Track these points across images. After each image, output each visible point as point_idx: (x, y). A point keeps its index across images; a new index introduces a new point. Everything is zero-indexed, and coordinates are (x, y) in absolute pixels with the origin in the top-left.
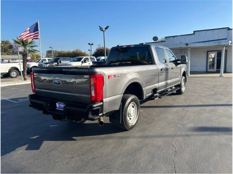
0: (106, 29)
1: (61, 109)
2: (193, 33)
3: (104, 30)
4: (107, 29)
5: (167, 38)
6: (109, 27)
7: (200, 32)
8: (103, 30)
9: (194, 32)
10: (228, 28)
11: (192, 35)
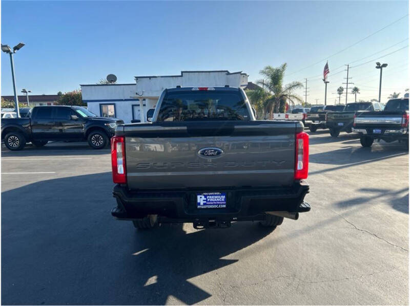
0: (16, 48)
1: (214, 204)
2: (180, 74)
3: (12, 50)
4: (18, 49)
5: (139, 79)
6: (24, 45)
7: (190, 73)
8: (8, 51)
9: (182, 72)
10: (227, 71)
11: (179, 78)
